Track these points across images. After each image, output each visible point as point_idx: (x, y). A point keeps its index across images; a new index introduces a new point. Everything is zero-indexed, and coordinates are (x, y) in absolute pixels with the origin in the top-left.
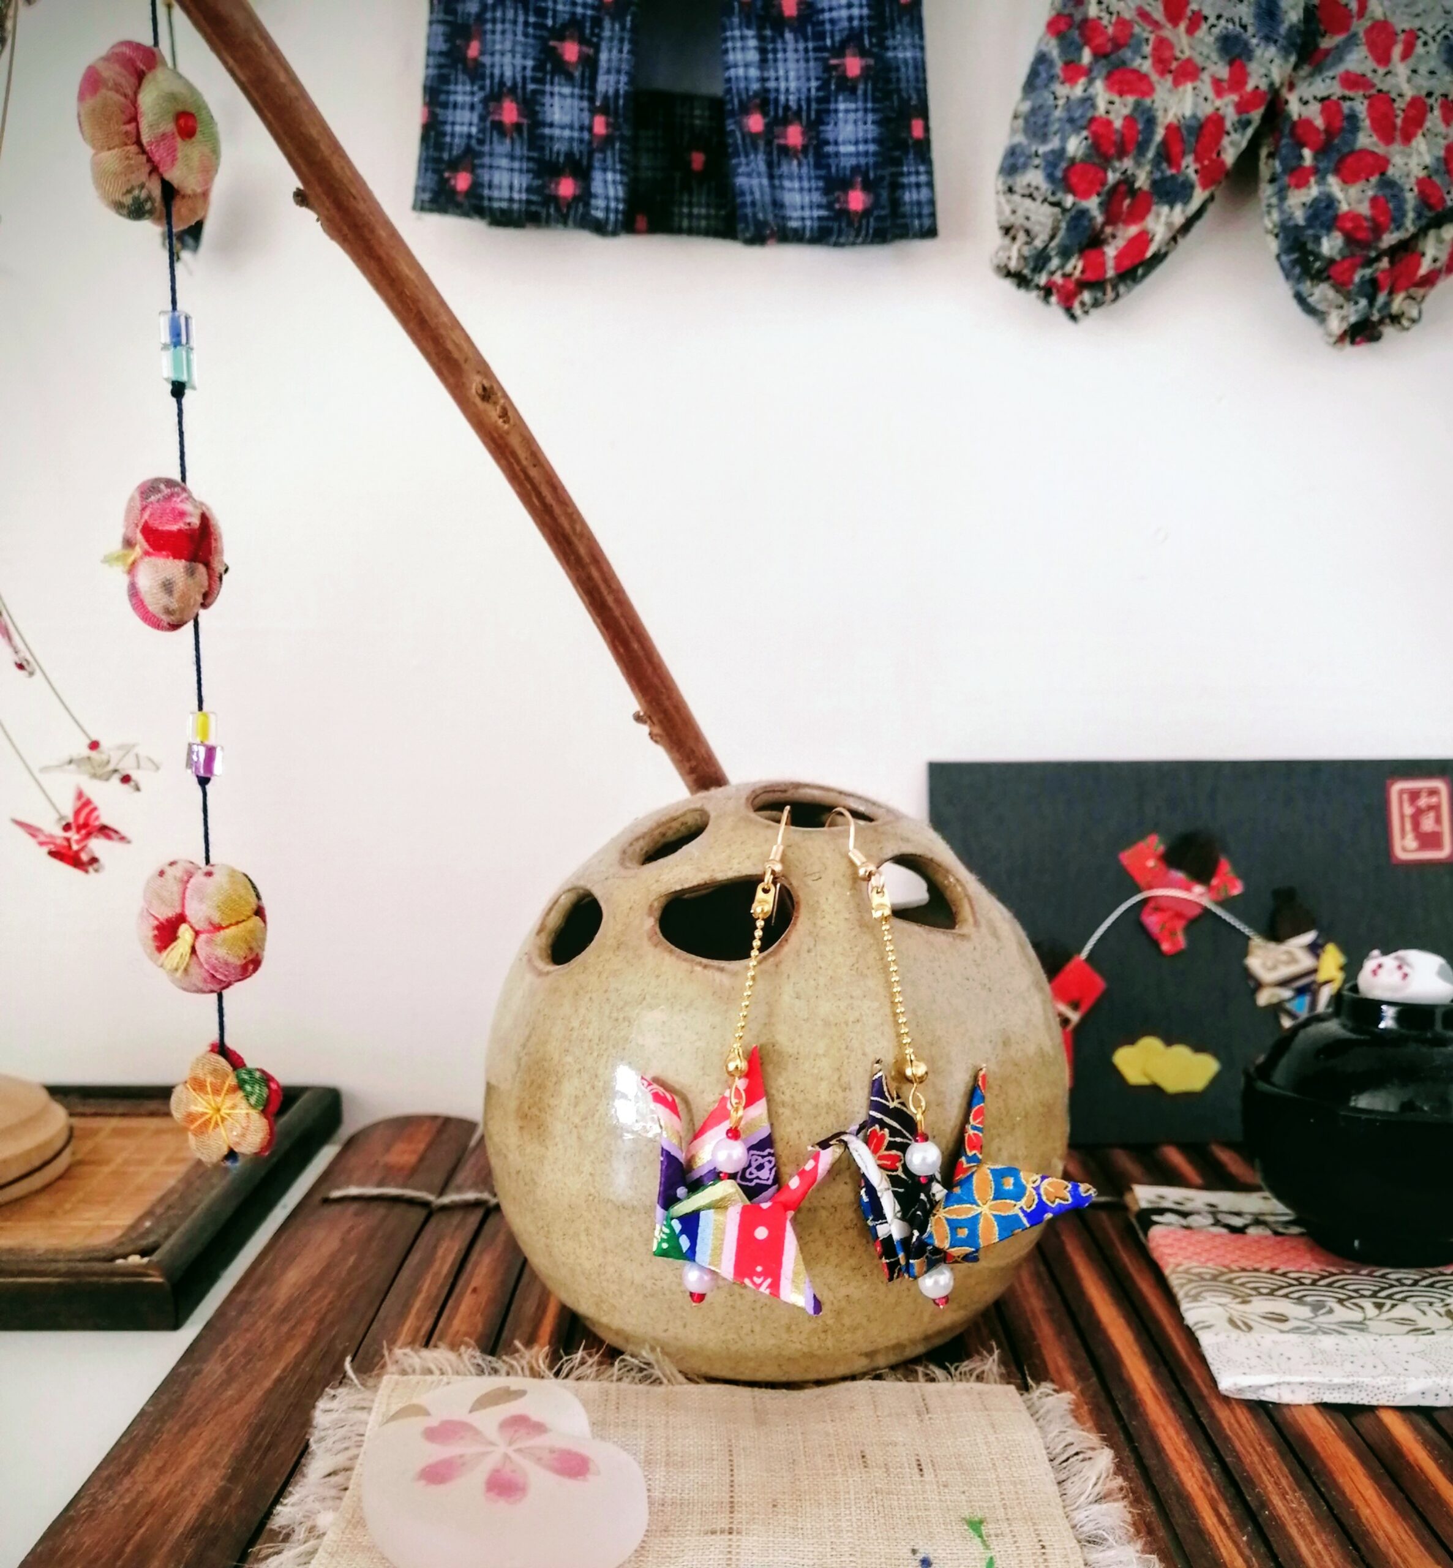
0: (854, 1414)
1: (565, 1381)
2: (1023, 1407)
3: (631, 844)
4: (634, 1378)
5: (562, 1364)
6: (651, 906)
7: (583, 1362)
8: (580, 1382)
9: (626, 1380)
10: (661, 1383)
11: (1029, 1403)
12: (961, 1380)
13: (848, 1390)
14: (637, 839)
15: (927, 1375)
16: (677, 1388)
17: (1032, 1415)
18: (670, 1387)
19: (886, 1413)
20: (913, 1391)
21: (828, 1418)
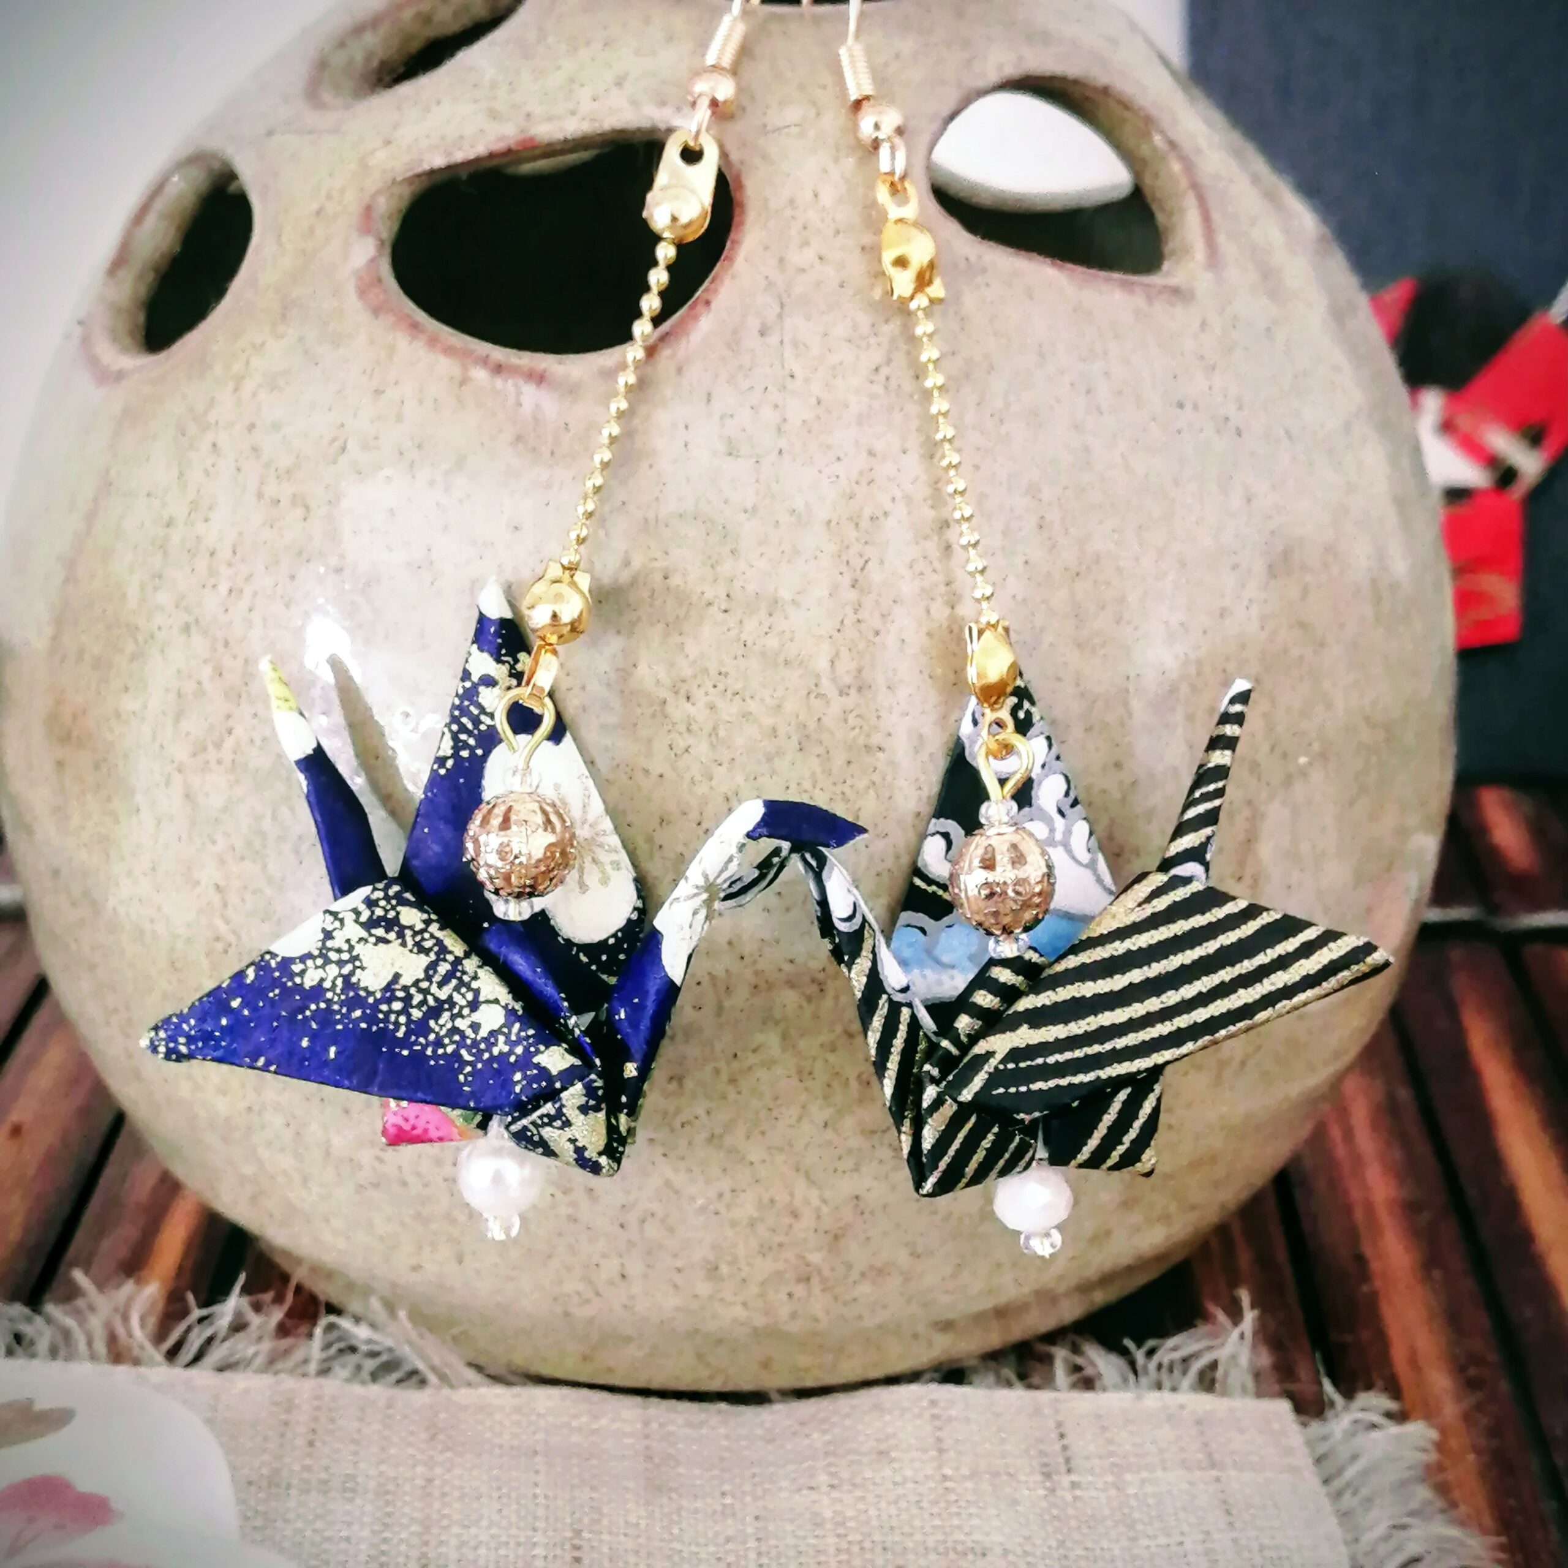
0: (887, 1472)
1: (194, 1372)
2: (1303, 1459)
3: (342, 44)
4: (359, 1368)
5: (189, 1329)
6: (368, 209)
7: (238, 1326)
8: (228, 1374)
9: (341, 1372)
10: (423, 1382)
11: (1321, 1449)
12: (1159, 1386)
13: (878, 1408)
14: (359, 30)
15: (1077, 1369)
16: (463, 1396)
17: (1326, 1482)
18: (446, 1391)
19: (965, 1471)
20: (1037, 1411)
21: (823, 1479)
